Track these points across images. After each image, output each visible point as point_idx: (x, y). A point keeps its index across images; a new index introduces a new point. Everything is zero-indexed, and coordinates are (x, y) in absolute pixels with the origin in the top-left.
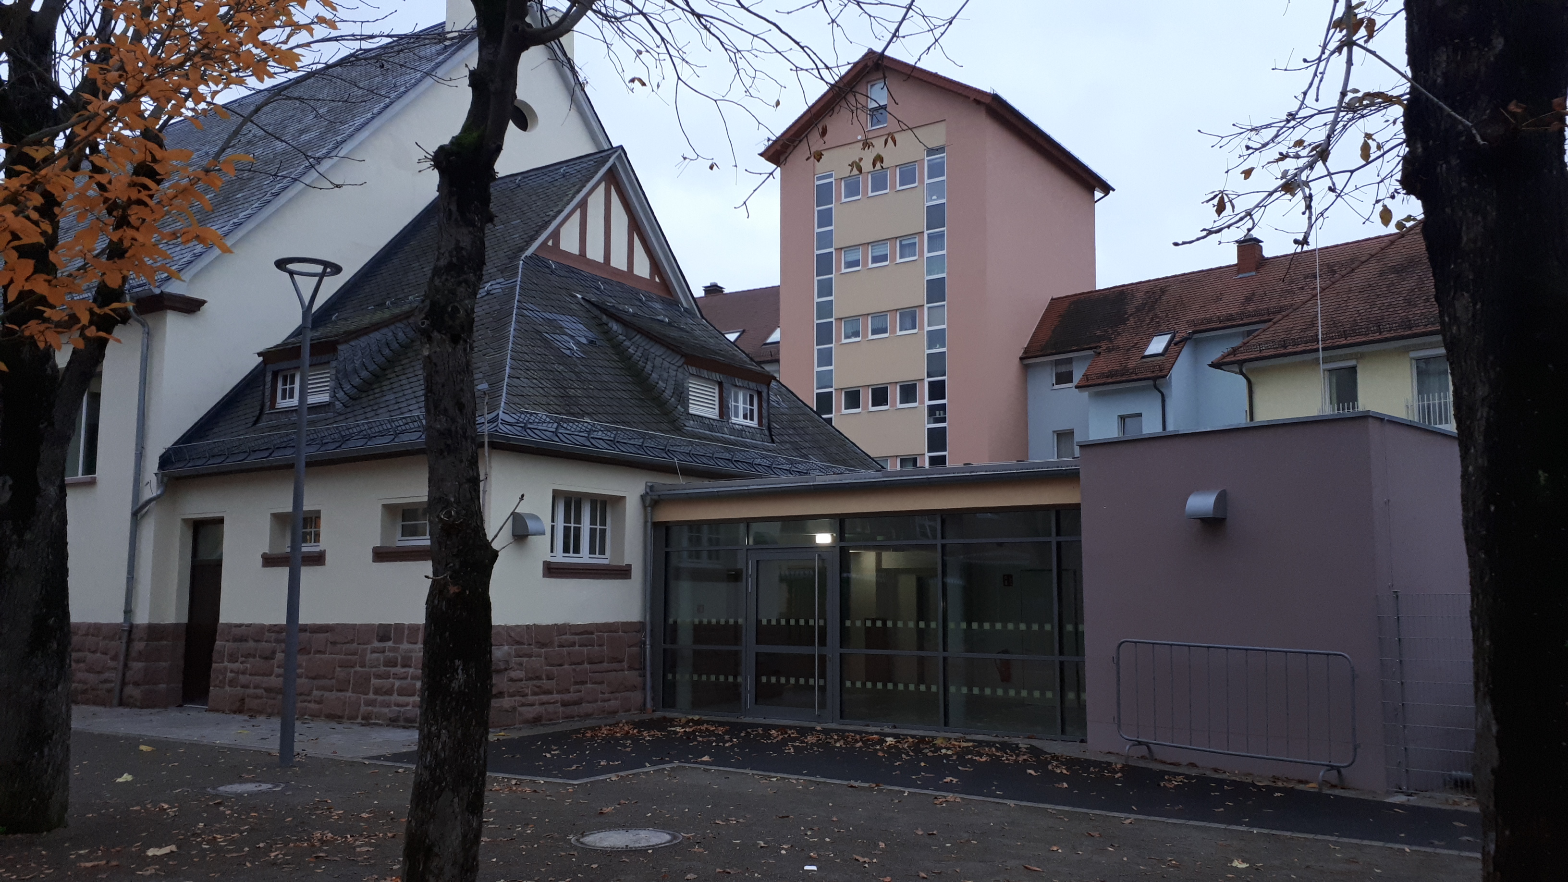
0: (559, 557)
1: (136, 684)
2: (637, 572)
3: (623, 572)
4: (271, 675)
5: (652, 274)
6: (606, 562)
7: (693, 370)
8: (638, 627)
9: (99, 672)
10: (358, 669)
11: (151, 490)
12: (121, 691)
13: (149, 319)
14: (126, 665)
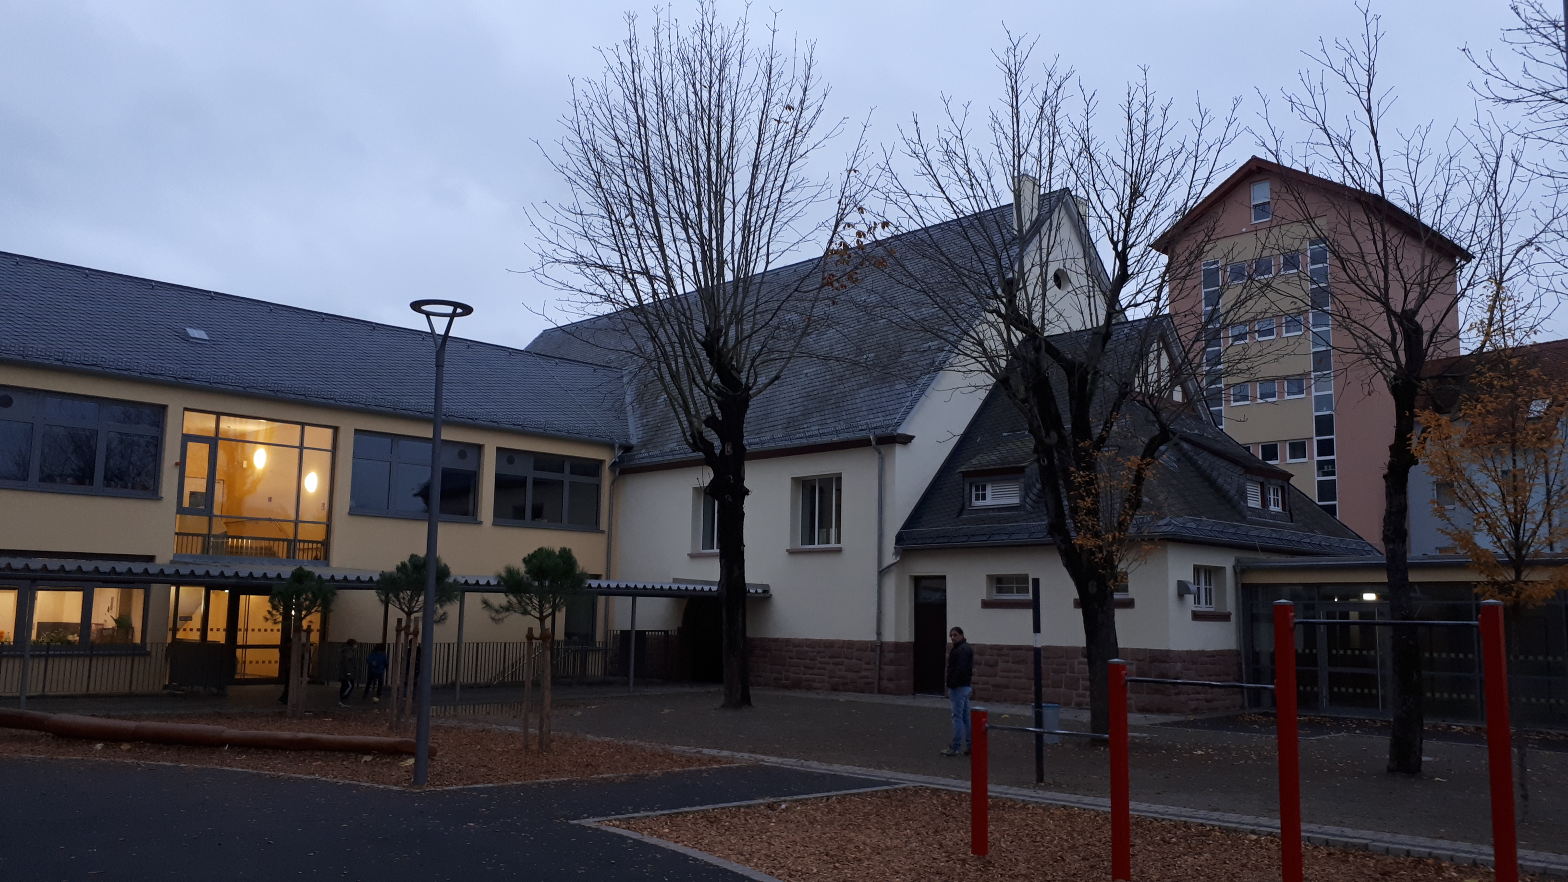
0: (1203, 608)
1: (890, 679)
2: (1233, 618)
3: (1226, 617)
4: (996, 676)
5: (1183, 399)
6: (1212, 610)
7: (1248, 476)
8: (1237, 653)
9: (857, 672)
10: (1068, 674)
11: (890, 558)
12: (879, 684)
13: (883, 448)
14: (880, 669)
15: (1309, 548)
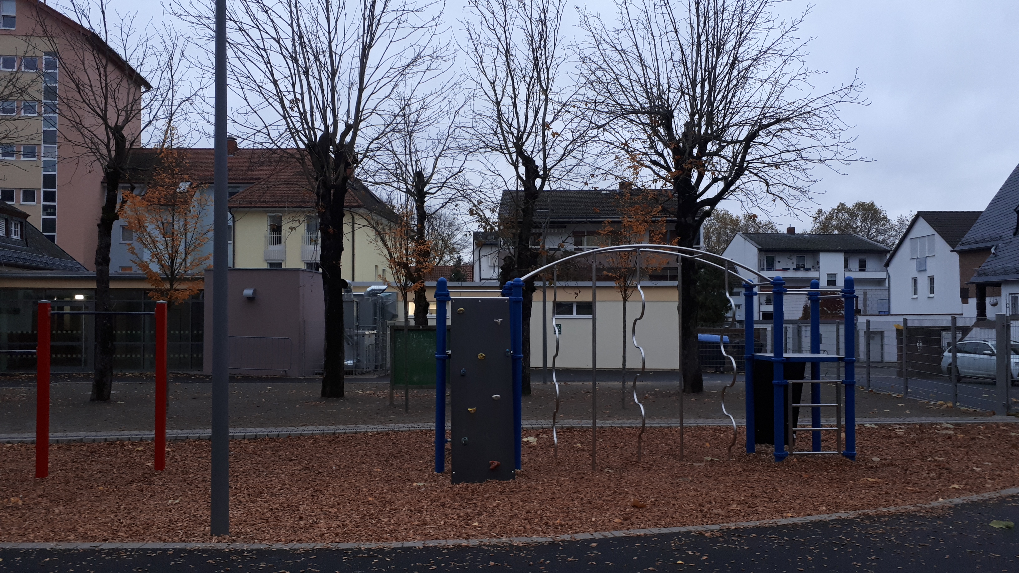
15: (38, 264)
